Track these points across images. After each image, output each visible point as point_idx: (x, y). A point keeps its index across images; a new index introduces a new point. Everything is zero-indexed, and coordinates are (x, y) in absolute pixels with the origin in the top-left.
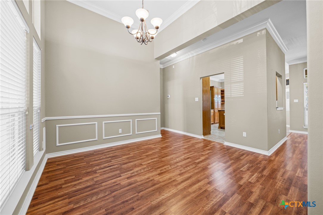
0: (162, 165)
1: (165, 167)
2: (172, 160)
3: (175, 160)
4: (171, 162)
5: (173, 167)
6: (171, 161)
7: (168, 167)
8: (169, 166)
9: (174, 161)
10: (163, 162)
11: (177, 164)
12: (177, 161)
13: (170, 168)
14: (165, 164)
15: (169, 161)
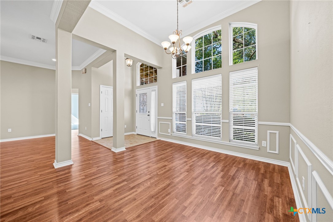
0: (167, 174)
1: (162, 172)
2: (156, 181)
3: (152, 182)
4: (157, 178)
5: (155, 173)
6: (158, 180)
7: (160, 172)
8: (159, 174)
9: (154, 181)
10: (167, 178)
11: (150, 177)
12: (150, 181)
13: (158, 171)
14: (164, 175)
15: (160, 179)
